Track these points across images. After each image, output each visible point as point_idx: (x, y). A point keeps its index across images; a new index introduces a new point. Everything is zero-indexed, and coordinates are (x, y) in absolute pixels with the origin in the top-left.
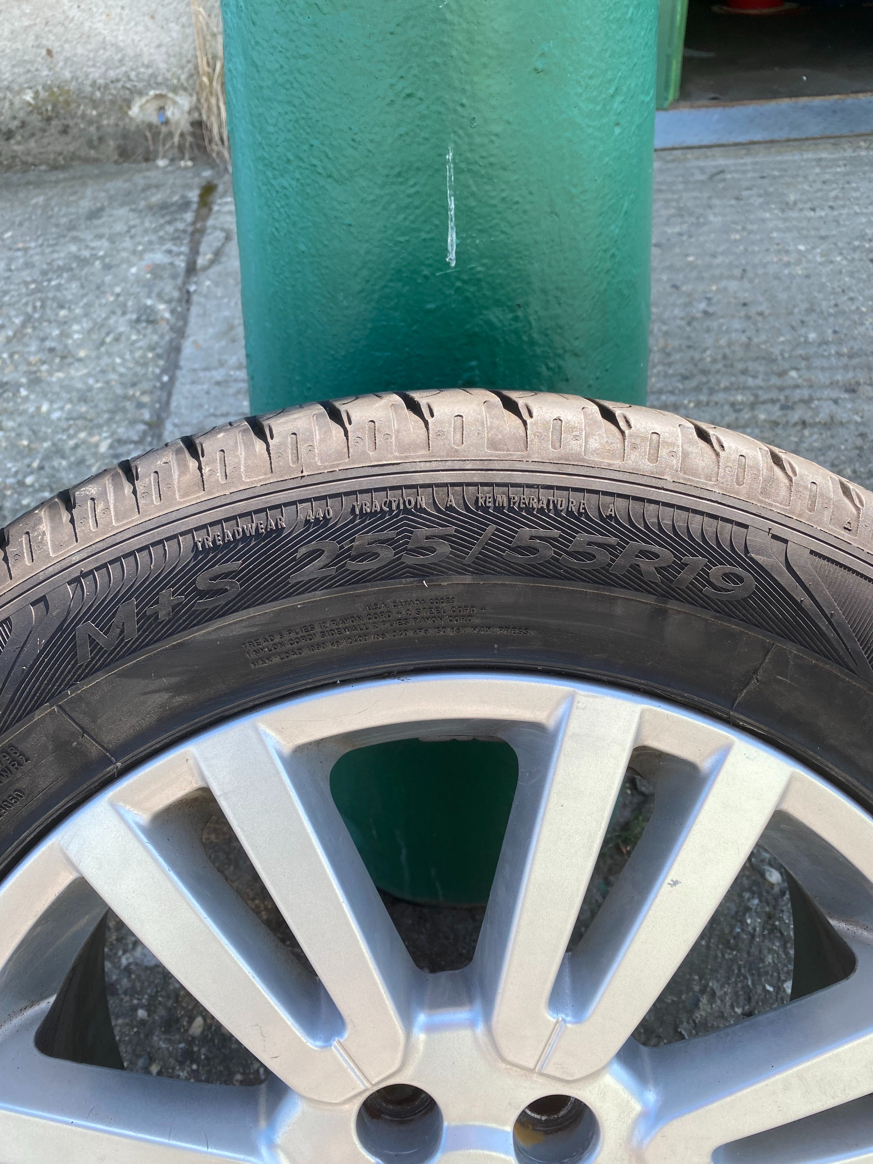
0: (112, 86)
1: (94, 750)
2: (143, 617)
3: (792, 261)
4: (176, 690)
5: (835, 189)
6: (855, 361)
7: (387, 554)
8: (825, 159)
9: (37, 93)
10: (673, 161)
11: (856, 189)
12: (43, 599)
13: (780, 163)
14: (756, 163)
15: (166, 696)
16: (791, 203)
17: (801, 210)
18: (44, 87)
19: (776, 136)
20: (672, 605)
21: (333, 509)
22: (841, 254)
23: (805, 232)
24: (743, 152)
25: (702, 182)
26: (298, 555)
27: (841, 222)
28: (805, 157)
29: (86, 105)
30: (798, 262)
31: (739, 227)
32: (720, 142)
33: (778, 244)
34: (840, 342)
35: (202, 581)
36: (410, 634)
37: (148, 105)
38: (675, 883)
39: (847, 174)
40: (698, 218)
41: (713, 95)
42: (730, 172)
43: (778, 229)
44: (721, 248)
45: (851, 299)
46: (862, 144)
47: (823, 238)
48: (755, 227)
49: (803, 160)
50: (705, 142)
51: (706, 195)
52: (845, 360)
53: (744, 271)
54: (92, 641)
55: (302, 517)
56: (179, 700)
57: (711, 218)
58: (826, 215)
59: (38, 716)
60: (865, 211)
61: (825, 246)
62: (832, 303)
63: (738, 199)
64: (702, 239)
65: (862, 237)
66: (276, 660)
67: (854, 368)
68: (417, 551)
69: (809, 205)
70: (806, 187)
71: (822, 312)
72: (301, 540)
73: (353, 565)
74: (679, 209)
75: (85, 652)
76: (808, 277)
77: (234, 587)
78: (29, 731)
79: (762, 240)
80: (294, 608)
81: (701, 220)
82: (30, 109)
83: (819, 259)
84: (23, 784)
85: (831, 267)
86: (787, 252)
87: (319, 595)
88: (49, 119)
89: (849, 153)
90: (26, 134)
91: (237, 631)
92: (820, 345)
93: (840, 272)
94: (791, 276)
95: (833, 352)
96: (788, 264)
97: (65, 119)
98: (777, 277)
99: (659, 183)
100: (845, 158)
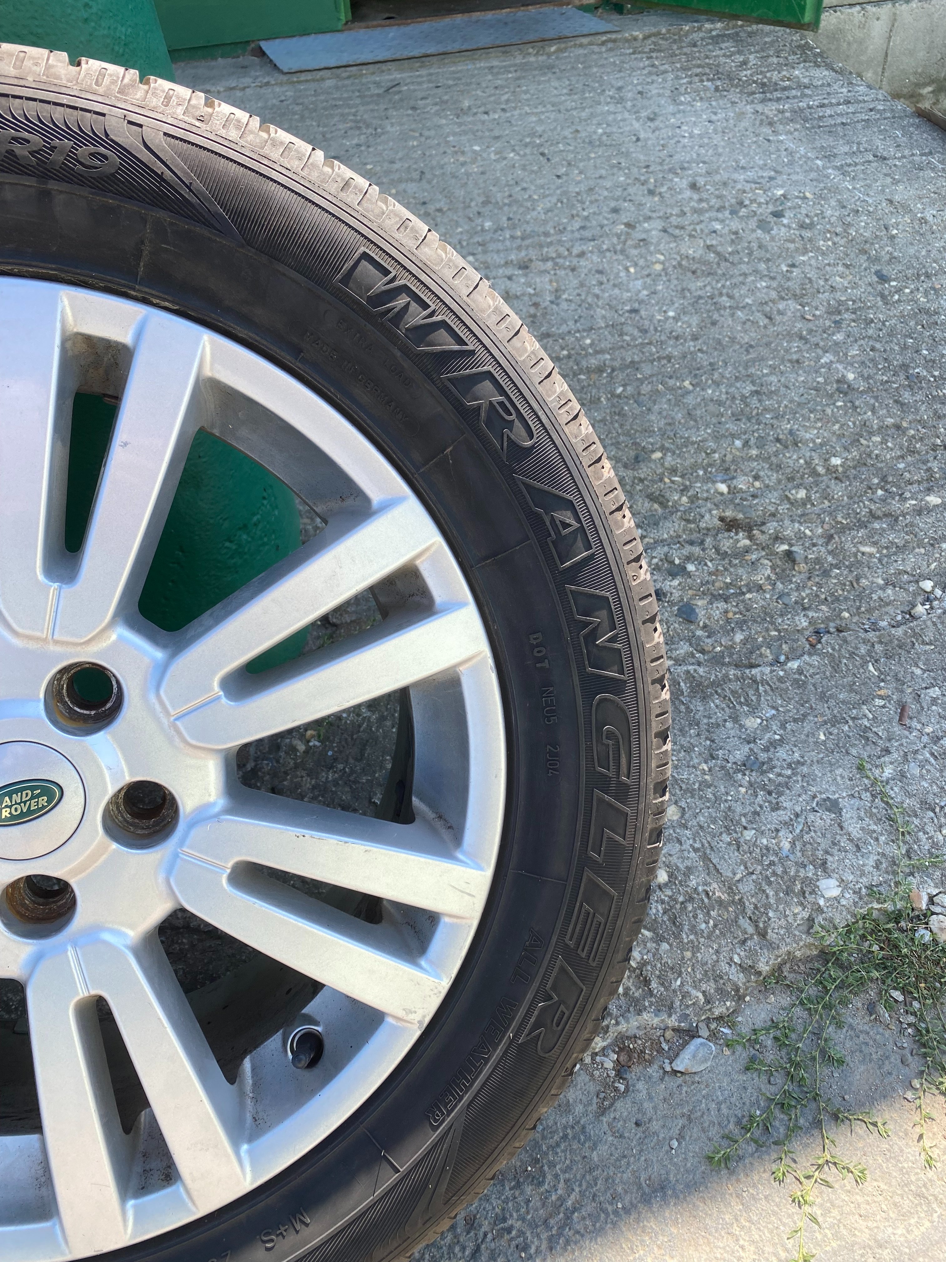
3: (468, 160)
5: (506, 93)
6: (528, 242)
8: (497, 67)
10: (349, 77)
11: (526, 92)
13: (454, 72)
14: (431, 74)
16: (465, 108)
17: (476, 114)
19: (449, 49)
22: (513, 150)
23: (480, 133)
24: (418, 65)
25: (378, 95)
27: (513, 122)
28: (478, 66)
30: (474, 161)
31: (417, 135)
32: (394, 57)
33: (454, 147)
34: (514, 227)
38: (126, 444)
39: (518, 79)
40: (376, 129)
41: (387, 15)
42: (406, 85)
43: (455, 134)
44: (400, 155)
45: (524, 189)
46: (531, 50)
47: (497, 138)
48: (432, 133)
49: (476, 68)
50: (380, 58)
51: (382, 107)
52: (519, 241)
53: (422, 173)
57: (389, 128)
58: (500, 117)
60: (535, 111)
61: (499, 144)
62: (507, 194)
63: (414, 108)
64: (380, 148)
65: (533, 134)
67: (527, 247)
69: (482, 109)
70: (479, 92)
71: (497, 203)
74: (356, 121)
76: (483, 173)
79: (439, 144)
81: (379, 130)
83: (493, 157)
85: (505, 162)
86: (463, 153)
89: (519, 60)
92: (496, 231)
93: (514, 166)
94: (468, 174)
95: (508, 236)
96: (463, 164)
98: (454, 176)
99: (334, 99)
100: (515, 65)
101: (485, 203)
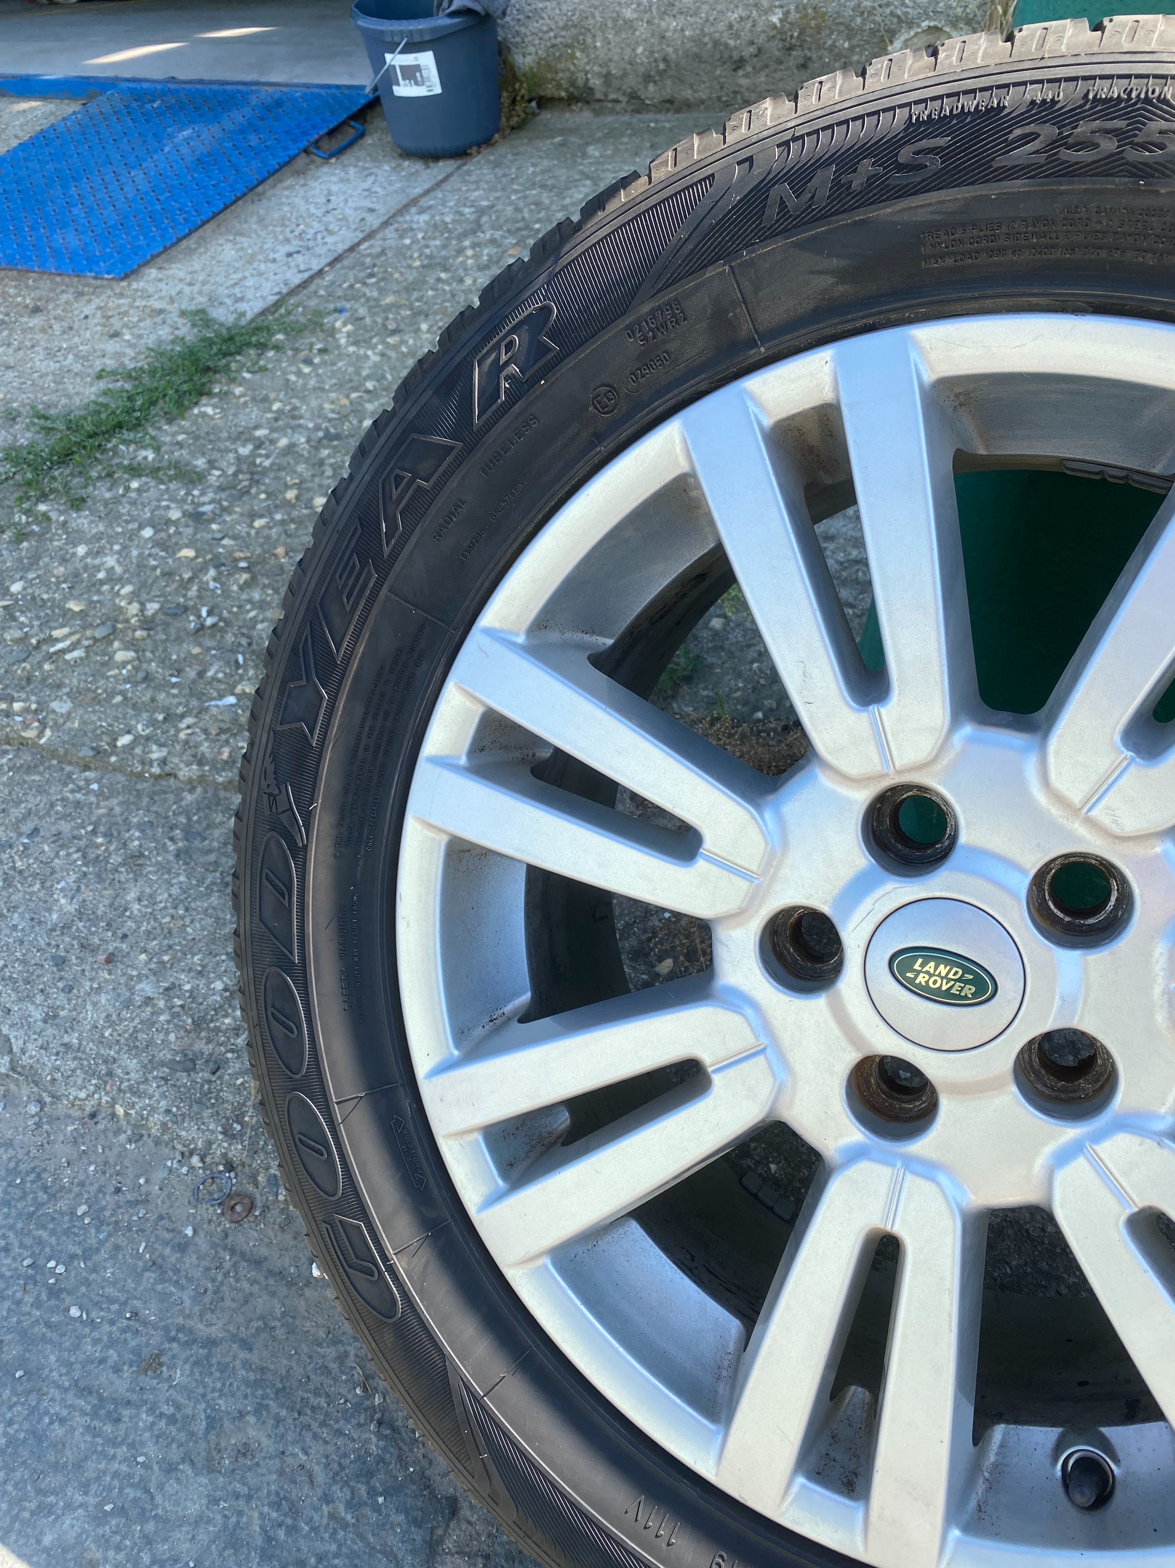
1: (745, 328)
2: (836, 182)
4: (842, 275)
7: (1109, 145)
12: (750, 159)
15: (830, 280)
21: (1064, 95)
26: (1011, 137)
35: (905, 155)
36: (1103, 254)
37: (915, 40)
54: (782, 202)
55: (1028, 97)
56: (841, 288)
59: (709, 273)
66: (949, 262)
68: (1144, 146)
72: (1021, 119)
73: (1066, 154)
75: (772, 212)
77: (935, 163)
78: (697, 288)
80: (988, 197)
84: (671, 347)
87: (1018, 185)
90: (758, 66)
91: (922, 216)
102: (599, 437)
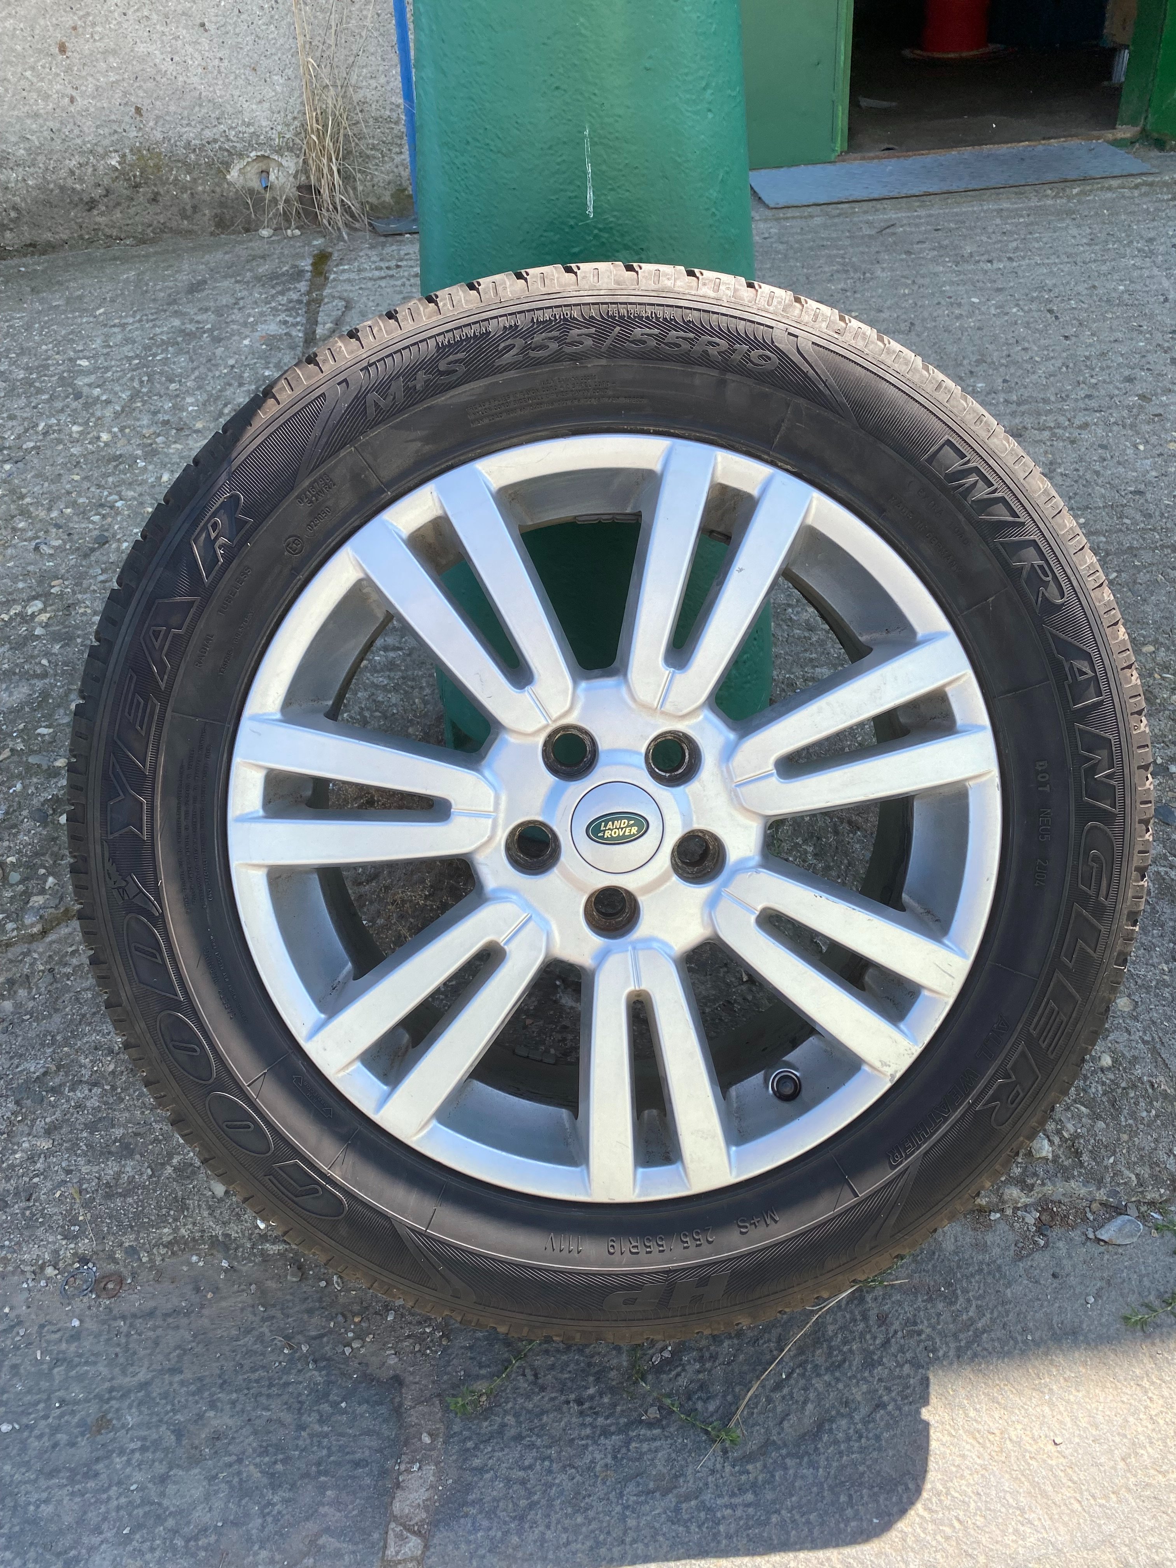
0: (209, 147)
1: (374, 482)
2: (407, 389)
3: (964, 313)
4: (426, 440)
5: (1016, 240)
6: (1023, 408)
7: (554, 346)
8: (1007, 209)
9: (124, 156)
10: (839, 215)
11: (1037, 240)
12: (345, 380)
13: (957, 214)
14: (930, 216)
15: (419, 444)
16: (966, 255)
17: (978, 262)
18: (131, 150)
19: (954, 188)
20: (729, 376)
21: (520, 320)
22: (1017, 305)
23: (980, 284)
24: (917, 204)
25: (870, 237)
26: (500, 348)
27: (1020, 274)
28: (985, 208)
29: (178, 168)
30: (971, 314)
31: (910, 282)
32: (891, 195)
33: (950, 297)
34: (1010, 390)
35: (443, 365)
36: (569, 403)
37: (249, 168)
38: (741, 570)
39: (1032, 224)
40: (864, 273)
41: (887, 146)
42: (902, 226)
43: (952, 283)
44: (889, 303)
45: (1025, 349)
46: (1049, 192)
47: (999, 290)
48: (927, 281)
49: (982, 210)
50: (876, 196)
51: (874, 249)
52: (1014, 407)
53: (912, 324)
54: (376, 404)
55: (501, 325)
56: (427, 448)
57: (879, 273)
58: (1005, 267)
59: (342, 453)
60: (1047, 261)
61: (1000, 298)
62: (1005, 353)
63: (908, 253)
64: (868, 294)
65: (1042, 288)
66: (486, 421)
67: (1023, 413)
68: (572, 344)
69: (986, 257)
70: (984, 239)
71: (993, 363)
72: (502, 339)
73: (532, 354)
74: (843, 264)
75: (371, 411)
76: (979, 329)
77: (462, 369)
78: (336, 465)
79: (933, 294)
80: (497, 382)
81: (868, 275)
82: (117, 174)
83: (993, 311)
84: (330, 503)
85: (1006, 318)
86: (960, 305)
87: (512, 374)
88: (137, 186)
89: (1034, 202)
90: (111, 204)
91: (464, 398)
92: (988, 393)
93: (1016, 323)
94: (962, 329)
95: (1002, 400)
96: (959, 317)
97: (155, 185)
98: (947, 330)
99: (823, 238)
100: (1030, 208)
101: (979, 362)
102: (296, 571)
